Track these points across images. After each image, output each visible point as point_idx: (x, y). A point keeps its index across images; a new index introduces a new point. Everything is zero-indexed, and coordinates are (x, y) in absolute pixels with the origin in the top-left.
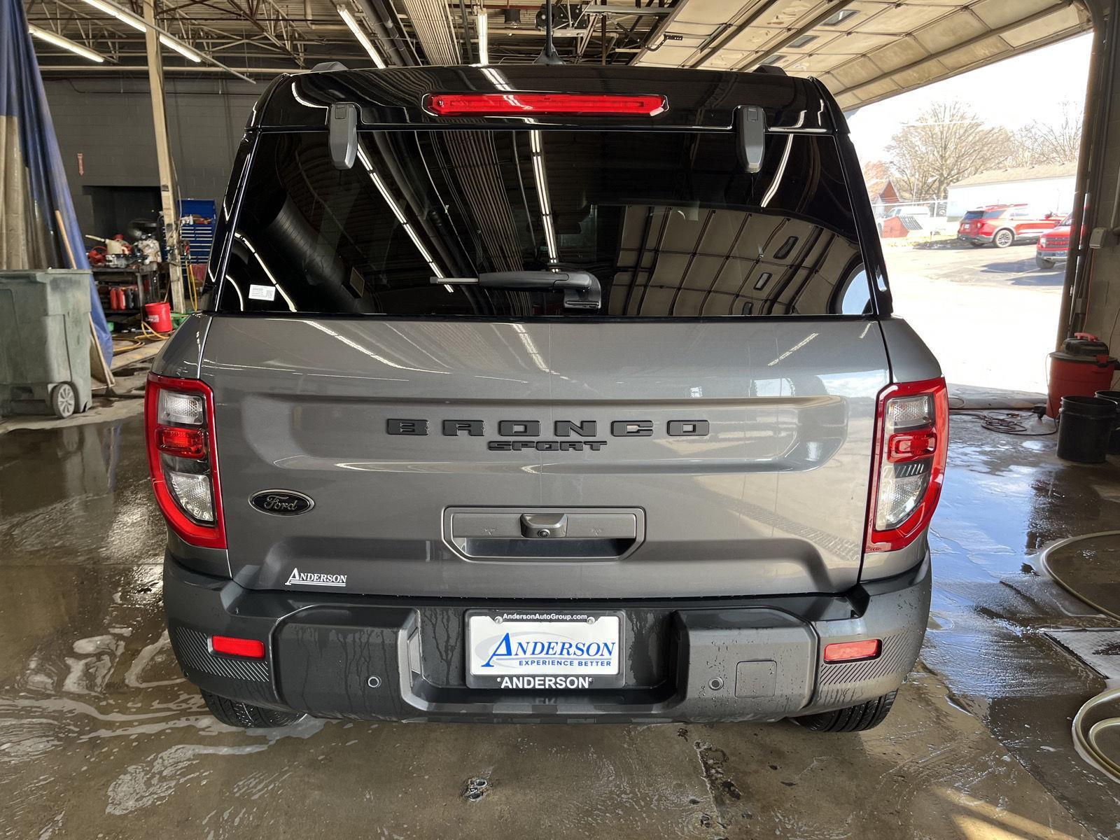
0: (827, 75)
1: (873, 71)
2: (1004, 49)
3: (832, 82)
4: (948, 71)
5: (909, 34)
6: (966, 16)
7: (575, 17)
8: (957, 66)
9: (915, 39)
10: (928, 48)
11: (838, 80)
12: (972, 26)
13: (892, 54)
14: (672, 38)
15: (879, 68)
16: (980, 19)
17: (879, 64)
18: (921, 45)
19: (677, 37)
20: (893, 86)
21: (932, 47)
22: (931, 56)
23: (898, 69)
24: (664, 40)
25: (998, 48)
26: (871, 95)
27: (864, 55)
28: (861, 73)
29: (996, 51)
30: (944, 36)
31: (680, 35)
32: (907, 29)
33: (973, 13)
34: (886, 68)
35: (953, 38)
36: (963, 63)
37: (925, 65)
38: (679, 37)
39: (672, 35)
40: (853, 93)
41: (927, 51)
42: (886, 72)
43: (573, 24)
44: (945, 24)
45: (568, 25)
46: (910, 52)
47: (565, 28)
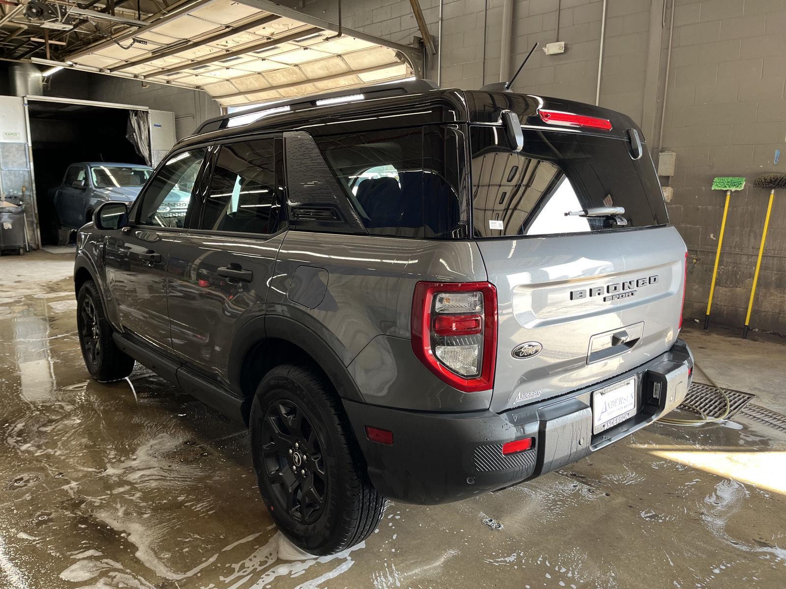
0: (228, 82)
1: (263, 83)
2: (358, 82)
3: (229, 86)
4: (318, 91)
5: (296, 65)
6: (338, 61)
7: (63, 15)
8: (326, 88)
9: (300, 69)
10: (308, 76)
11: (235, 86)
12: (341, 67)
13: (281, 76)
14: (140, 42)
15: (269, 82)
16: (346, 64)
17: (270, 80)
18: (303, 73)
19: (143, 41)
20: (277, 95)
21: (311, 75)
22: (309, 81)
23: (282, 85)
24: (134, 43)
25: (354, 81)
26: (259, 99)
27: (259, 73)
28: (255, 84)
29: (353, 83)
30: (320, 69)
31: (145, 41)
32: (296, 62)
33: (343, 60)
34: (274, 84)
35: (327, 72)
36: (330, 88)
37: (303, 86)
38: (145, 42)
39: (139, 39)
40: (245, 97)
41: (306, 77)
42: (274, 85)
43: (61, 20)
44: (323, 63)
45: (57, 20)
46: (294, 76)
47: (53, 22)
